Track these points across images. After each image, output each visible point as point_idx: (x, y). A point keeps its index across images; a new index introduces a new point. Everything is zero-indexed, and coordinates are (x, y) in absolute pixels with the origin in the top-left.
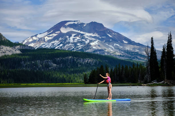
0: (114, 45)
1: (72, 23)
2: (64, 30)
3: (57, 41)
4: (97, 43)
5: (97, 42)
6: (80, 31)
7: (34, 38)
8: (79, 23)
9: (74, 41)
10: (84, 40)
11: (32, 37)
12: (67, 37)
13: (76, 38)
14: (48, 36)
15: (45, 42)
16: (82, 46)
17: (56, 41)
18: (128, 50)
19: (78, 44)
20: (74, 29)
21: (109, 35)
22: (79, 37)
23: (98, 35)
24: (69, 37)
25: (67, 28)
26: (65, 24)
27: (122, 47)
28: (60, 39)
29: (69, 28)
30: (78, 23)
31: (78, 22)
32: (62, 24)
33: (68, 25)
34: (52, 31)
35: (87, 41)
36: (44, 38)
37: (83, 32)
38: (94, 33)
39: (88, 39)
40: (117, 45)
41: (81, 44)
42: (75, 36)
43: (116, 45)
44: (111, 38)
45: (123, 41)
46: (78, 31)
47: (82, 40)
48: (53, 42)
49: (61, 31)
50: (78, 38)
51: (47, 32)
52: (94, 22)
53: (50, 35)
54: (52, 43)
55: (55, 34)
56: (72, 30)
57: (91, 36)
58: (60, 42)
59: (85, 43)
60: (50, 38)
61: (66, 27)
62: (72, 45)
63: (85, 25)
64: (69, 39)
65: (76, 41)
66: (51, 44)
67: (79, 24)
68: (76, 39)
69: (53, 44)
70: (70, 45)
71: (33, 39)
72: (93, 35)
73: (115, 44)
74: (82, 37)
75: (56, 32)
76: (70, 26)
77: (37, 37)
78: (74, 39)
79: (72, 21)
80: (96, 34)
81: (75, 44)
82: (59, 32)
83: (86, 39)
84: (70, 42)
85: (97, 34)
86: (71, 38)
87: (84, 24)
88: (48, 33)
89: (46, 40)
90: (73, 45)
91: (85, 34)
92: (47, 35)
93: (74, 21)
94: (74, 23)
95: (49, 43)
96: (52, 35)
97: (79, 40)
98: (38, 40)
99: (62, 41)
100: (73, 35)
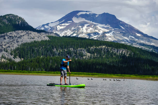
0: (130, 37)
1: (84, 13)
2: (75, 20)
3: (70, 31)
7: (46, 27)
8: (91, 14)
9: (88, 32)
10: (97, 31)
11: (43, 26)
12: (80, 27)
13: (89, 29)
14: (60, 25)
15: (57, 31)
16: (97, 37)
17: (68, 31)
18: (143, 43)
19: (92, 35)
20: (86, 19)
21: (121, 27)
22: (92, 28)
23: (111, 27)
24: (82, 27)
25: (79, 18)
26: (77, 14)
27: (137, 40)
28: (73, 28)
29: (80, 18)
30: (90, 13)
31: (90, 12)
32: (74, 14)
33: (79, 15)
34: (64, 20)
35: (100, 32)
36: (56, 27)
37: (96, 22)
38: (106, 25)
39: (101, 30)
40: (132, 37)
41: (95, 34)
42: (88, 26)
43: (131, 37)
44: (123, 30)
45: (136, 33)
46: (90, 21)
47: (96, 31)
48: (66, 32)
49: (73, 21)
50: (91, 29)
51: (59, 22)
52: (106, 13)
53: (62, 25)
54: (64, 32)
55: (68, 23)
57: (104, 27)
58: (72, 31)
59: (98, 34)
60: (62, 27)
61: (77, 17)
62: (85, 35)
63: (97, 16)
64: (82, 29)
65: (89, 31)
66: (64, 33)
67: (91, 15)
68: (89, 30)
69: (66, 33)
70: (83, 35)
71: (44, 28)
72: (106, 27)
73: (130, 36)
74: (94, 28)
75: (68, 22)
76: (82, 16)
77: (48, 26)
78: (87, 29)
79: (84, 11)
80: (108, 26)
81: (89, 35)
82: (71, 21)
83: (99, 30)
84: (83, 32)
85: (109, 25)
86: (85, 27)
87: (96, 15)
88: (60, 22)
89: (58, 29)
90: (87, 35)
91: (98, 25)
92: (59, 24)
93: (86, 11)
94: (86, 13)
95: (62, 32)
96: (64, 25)
97: (92, 30)
98: (50, 29)
99: (74, 31)
100: (86, 25)
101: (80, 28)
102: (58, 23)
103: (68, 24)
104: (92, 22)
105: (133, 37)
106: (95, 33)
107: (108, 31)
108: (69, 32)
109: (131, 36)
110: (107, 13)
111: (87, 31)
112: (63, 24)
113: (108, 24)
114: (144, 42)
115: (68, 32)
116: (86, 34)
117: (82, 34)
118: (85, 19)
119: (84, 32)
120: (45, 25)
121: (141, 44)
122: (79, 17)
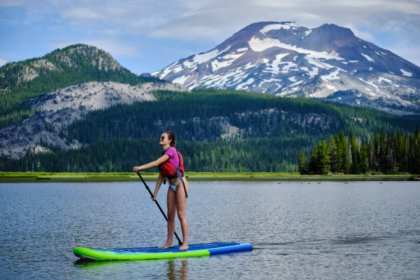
0: (379, 80)
1: (277, 27)
2: (257, 45)
3: (241, 71)
4: (337, 75)
5: (337, 72)
6: (295, 46)
7: (187, 64)
8: (294, 28)
9: (283, 72)
10: (305, 69)
11: (181, 61)
12: (266, 61)
13: (287, 64)
14: (220, 58)
15: (212, 73)
16: (300, 84)
17: (237, 71)
18: (411, 94)
19: (292, 79)
20: (282, 42)
22: (294, 62)
23: (340, 56)
24: (270, 62)
25: (265, 40)
26: (262, 31)
27: (397, 86)
28: (249, 66)
29: (268, 40)
30: (291, 27)
31: (292, 24)
32: (254, 29)
33: (266, 31)
34: (229, 47)
35: (312, 70)
36: (210, 65)
37: (304, 48)
38: (329, 52)
39: (314, 66)
40: (387, 80)
41: (298, 77)
42: (283, 60)
43: (383, 81)
44: (370, 64)
45: (402, 70)
46: (292, 46)
47: (302, 68)
48: (232, 74)
49: (249, 49)
50: (291, 64)
51: (217, 50)
52: (329, 24)
53: (224, 57)
54: (228, 76)
55: (237, 53)
56: (277, 43)
57: (324, 59)
58: (247, 73)
59: (307, 76)
60: (225, 64)
61: (262, 37)
62: (276, 80)
63: (307, 33)
64: (271, 67)
65: (285, 71)
66: (227, 78)
67: (295, 31)
68: (286, 67)
69: (232, 78)
70: (271, 80)
71: (183, 67)
72: (328, 57)
73: (381, 79)
74: (300, 62)
75: (239, 50)
76: (273, 35)
77: (192, 61)
78: (281, 66)
79: (278, 23)
80: (334, 55)
81: (284, 79)
82: (246, 49)
83: (311, 67)
84: (271, 74)
85: (337, 54)
86: (275, 64)
87: (307, 29)
88: (220, 52)
89: (215, 69)
90: (280, 80)
91: (309, 54)
92: (216, 58)
93: (283, 23)
94: (282, 28)
95: (222, 75)
96: (229, 57)
97: (294, 68)
98: (196, 68)
99: (251, 72)
100: (280, 57)
101: (264, 64)
102: (215, 53)
103: (236, 56)
104: (297, 47)
105: (389, 81)
106: (300, 75)
107: (332, 67)
108: (239, 73)
109: (383, 79)
110: (332, 25)
111: (281, 69)
112: (227, 57)
113: (334, 52)
114: (414, 91)
115: (237, 74)
116: (276, 78)
117: (269, 79)
118: (279, 42)
119: (274, 74)
120: (184, 60)
121: (407, 96)
122: (265, 37)
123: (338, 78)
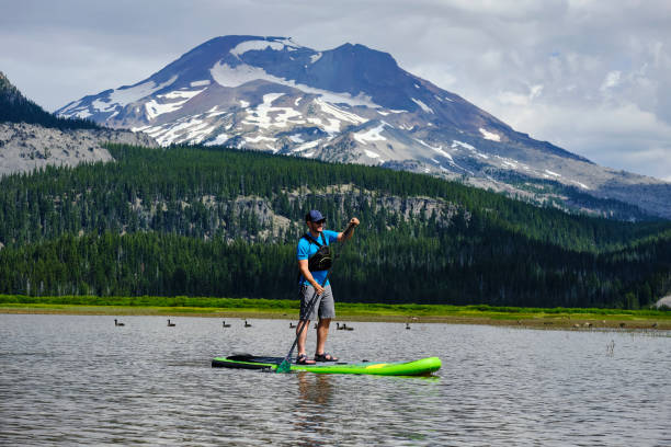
0: (454, 146)
1: (261, 46)
2: (223, 76)
3: (200, 121)
4: (381, 134)
5: (380, 129)
6: (293, 81)
7: (99, 105)
8: (290, 49)
9: (276, 124)
10: (317, 121)
11: (87, 101)
12: (244, 104)
13: (283, 112)
14: (159, 96)
15: (147, 122)
16: (317, 147)
17: (194, 122)
18: (511, 171)
19: (295, 138)
20: (268, 73)
21: (420, 103)
22: (295, 108)
23: (375, 101)
24: (253, 107)
25: (239, 67)
26: (233, 51)
27: (484, 156)
28: (214, 112)
29: (245, 67)
30: (286, 47)
31: (287, 42)
32: (218, 49)
33: (241, 53)
34: (174, 79)
35: (329, 124)
36: (143, 108)
37: (310, 86)
38: (354, 95)
39: (332, 116)
40: (467, 146)
41: (308, 137)
42: (275, 103)
43: (459, 146)
44: (428, 116)
45: (481, 130)
46: (287, 80)
47: (310, 120)
48: (185, 125)
49: (213, 82)
50: (290, 112)
51: (152, 83)
52: (354, 44)
53: (168, 96)
54: (176, 129)
55: (191, 89)
56: (260, 74)
57: (346, 105)
58: (212, 124)
59: (322, 134)
60: (168, 108)
61: (233, 63)
62: (267, 139)
63: (315, 58)
64: (255, 115)
65: (282, 123)
66: (175, 133)
67: (292, 54)
68: (281, 117)
69: (184, 133)
70: (259, 138)
71: (91, 110)
72: (352, 103)
73: (456, 143)
74: (305, 110)
75: (193, 84)
76: (253, 59)
77: (107, 101)
78: (272, 115)
79: (262, 39)
80: (363, 98)
81: (281, 134)
82: (206, 82)
83: (326, 118)
84: (257, 127)
85: (369, 98)
86: (263, 110)
87: (314, 52)
88: (158, 86)
89: (151, 115)
90: (274, 140)
91: (320, 95)
92: (154, 96)
93: (271, 39)
94: (269, 47)
95: (167, 127)
96: (177, 96)
97: (296, 118)
98: (117, 113)
99: (219, 123)
100: (269, 98)
101: (244, 109)
102: (149, 89)
103: (191, 94)
104: (296, 83)
105: (471, 148)
106: (310, 132)
107: (364, 121)
108: (197, 125)
109: (460, 143)
110: (357, 45)
111: (273, 121)
112: (171, 95)
113: (362, 93)
114: (514, 167)
115: (193, 126)
116: (268, 136)
117: (254, 136)
118: (264, 72)
119: (262, 128)
120: (94, 98)
121: (504, 175)
122: (240, 63)
123: (384, 139)
